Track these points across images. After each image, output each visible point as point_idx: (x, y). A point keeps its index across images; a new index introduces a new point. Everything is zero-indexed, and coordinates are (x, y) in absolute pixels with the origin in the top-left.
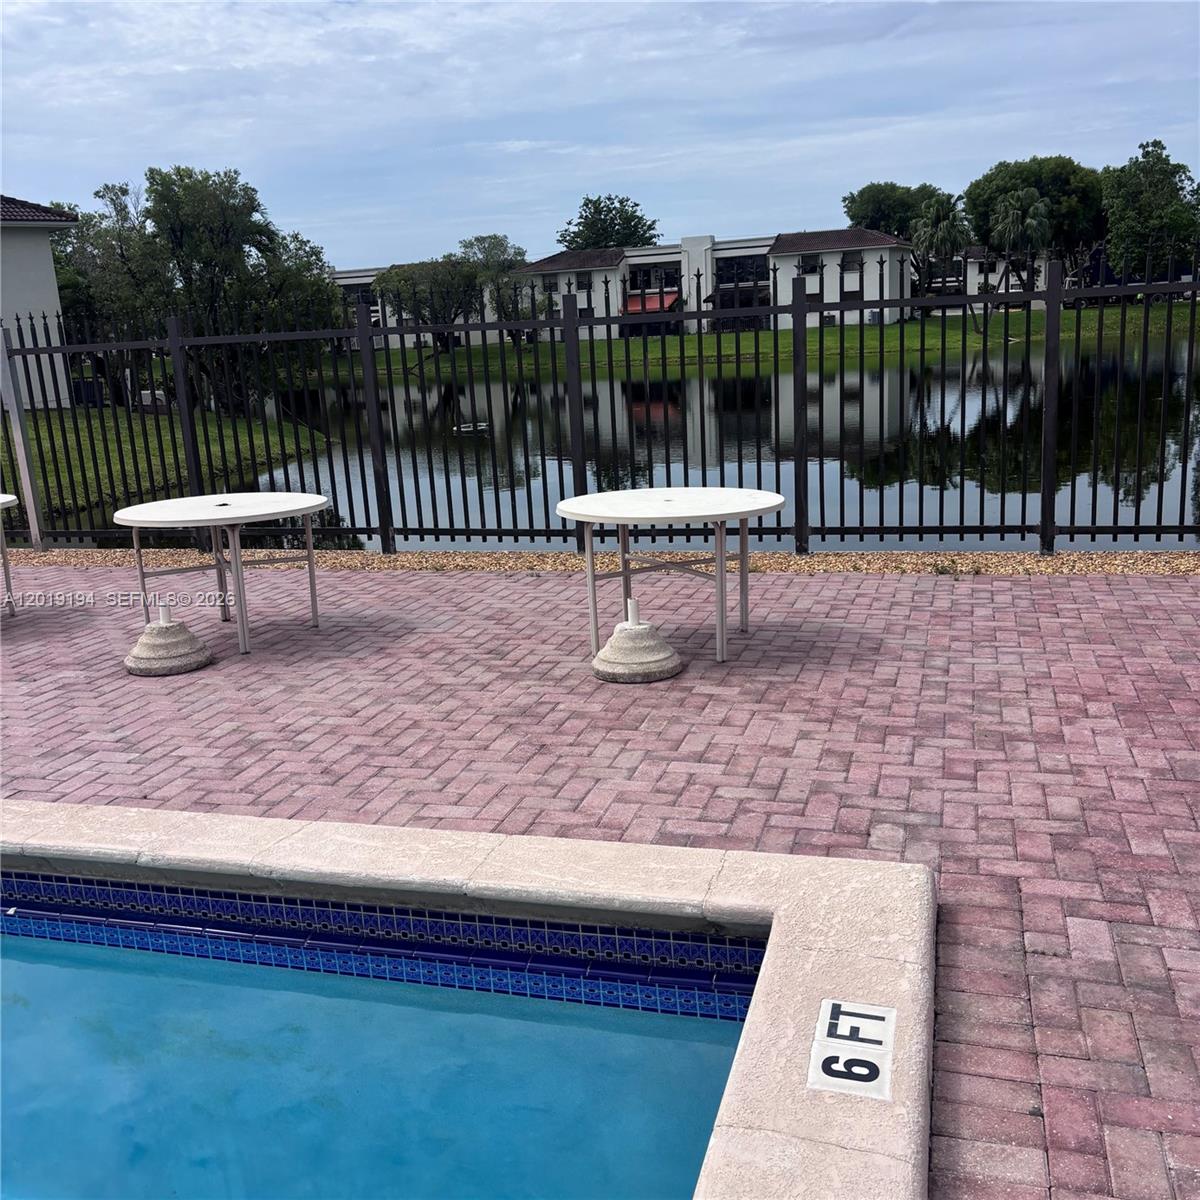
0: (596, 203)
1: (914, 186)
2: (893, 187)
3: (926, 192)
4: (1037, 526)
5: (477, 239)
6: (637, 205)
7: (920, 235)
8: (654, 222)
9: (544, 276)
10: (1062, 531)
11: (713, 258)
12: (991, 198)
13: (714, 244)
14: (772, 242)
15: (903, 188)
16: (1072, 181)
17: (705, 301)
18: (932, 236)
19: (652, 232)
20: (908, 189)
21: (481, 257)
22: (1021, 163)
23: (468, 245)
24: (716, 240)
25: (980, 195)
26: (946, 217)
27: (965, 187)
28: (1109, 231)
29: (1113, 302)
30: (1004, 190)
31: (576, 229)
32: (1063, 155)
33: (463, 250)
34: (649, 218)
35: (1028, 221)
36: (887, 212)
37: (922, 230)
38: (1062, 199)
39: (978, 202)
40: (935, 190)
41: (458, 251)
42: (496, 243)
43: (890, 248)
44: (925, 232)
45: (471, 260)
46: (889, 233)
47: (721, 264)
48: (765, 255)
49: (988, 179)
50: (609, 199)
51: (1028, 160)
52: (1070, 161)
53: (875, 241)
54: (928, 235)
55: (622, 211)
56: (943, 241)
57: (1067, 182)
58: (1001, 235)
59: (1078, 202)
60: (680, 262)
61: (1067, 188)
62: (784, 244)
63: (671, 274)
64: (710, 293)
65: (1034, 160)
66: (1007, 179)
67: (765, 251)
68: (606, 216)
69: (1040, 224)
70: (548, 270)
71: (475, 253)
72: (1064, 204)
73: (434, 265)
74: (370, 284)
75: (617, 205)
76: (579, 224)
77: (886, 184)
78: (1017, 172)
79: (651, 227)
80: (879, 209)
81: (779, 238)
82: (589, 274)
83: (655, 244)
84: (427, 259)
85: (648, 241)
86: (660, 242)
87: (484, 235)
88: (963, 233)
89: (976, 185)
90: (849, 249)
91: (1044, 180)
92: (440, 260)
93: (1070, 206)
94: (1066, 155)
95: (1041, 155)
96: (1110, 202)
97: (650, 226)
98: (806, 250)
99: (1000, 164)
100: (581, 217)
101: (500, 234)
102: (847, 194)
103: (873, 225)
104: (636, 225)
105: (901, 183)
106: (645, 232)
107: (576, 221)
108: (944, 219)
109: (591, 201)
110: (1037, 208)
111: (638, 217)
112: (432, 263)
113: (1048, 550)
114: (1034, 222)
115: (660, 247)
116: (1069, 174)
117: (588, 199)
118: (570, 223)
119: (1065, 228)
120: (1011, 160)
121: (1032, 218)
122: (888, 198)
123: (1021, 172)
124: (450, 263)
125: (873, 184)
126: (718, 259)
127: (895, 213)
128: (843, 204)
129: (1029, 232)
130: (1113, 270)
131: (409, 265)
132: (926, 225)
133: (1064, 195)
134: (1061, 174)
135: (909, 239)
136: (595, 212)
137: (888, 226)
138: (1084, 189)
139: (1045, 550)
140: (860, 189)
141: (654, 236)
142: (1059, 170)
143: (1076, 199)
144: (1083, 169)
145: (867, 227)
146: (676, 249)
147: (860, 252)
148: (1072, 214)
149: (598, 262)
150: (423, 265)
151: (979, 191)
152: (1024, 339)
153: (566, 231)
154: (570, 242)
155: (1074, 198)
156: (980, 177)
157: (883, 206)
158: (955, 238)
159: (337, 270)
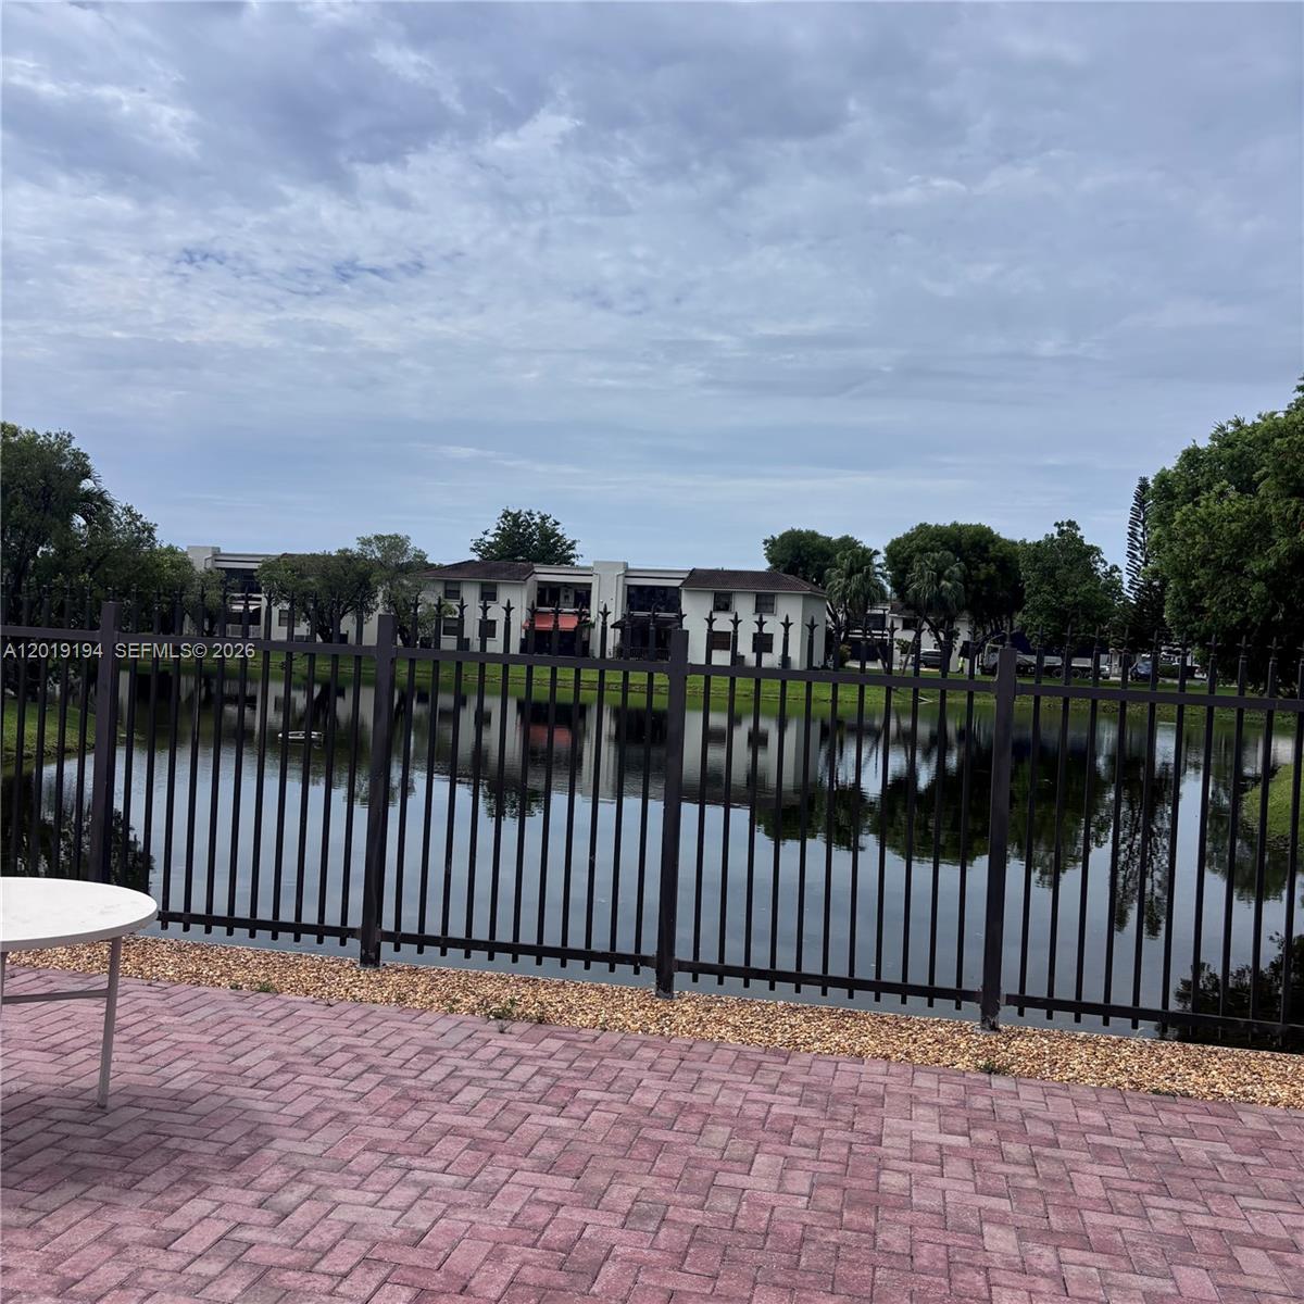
0: (516, 517)
1: (836, 537)
2: (814, 535)
3: (847, 543)
4: (652, 958)
5: (376, 537)
6: (557, 524)
7: (833, 585)
8: (574, 542)
9: (446, 583)
10: (682, 966)
11: (624, 585)
12: (911, 557)
13: (627, 570)
14: (685, 576)
15: (824, 537)
16: (991, 550)
17: (612, 626)
18: (846, 587)
19: (571, 552)
20: (829, 539)
21: (379, 556)
22: (941, 527)
23: (365, 542)
24: (630, 567)
25: (900, 552)
26: (860, 570)
27: (887, 543)
28: (1025, 602)
29: (1031, 673)
30: (923, 550)
31: (492, 540)
32: (983, 524)
33: (360, 546)
34: (569, 539)
35: (943, 583)
36: (806, 559)
37: (836, 579)
38: (980, 565)
39: (898, 559)
40: (856, 543)
41: (355, 548)
42: (396, 544)
43: (804, 595)
44: (839, 583)
45: (368, 557)
46: (805, 579)
47: (633, 591)
48: (677, 588)
49: (909, 538)
50: (530, 514)
51: (948, 524)
52: (989, 531)
53: (791, 586)
54: (842, 585)
55: (541, 527)
56: (857, 593)
57: (986, 549)
58: (916, 592)
59: (996, 570)
60: (590, 584)
61: (986, 555)
62: (698, 580)
63: (582, 596)
64: (619, 618)
65: (955, 525)
66: (927, 540)
67: (677, 583)
68: (525, 530)
69: (955, 587)
70: (452, 578)
71: (373, 551)
72: (983, 571)
73: (327, 558)
74: (256, 570)
75: (537, 520)
76: (496, 535)
77: (808, 532)
78: (937, 535)
79: (570, 547)
80: (798, 556)
81: (693, 572)
82: (495, 586)
83: (573, 564)
84: (318, 552)
85: (565, 560)
86: (577, 562)
87: (384, 535)
88: (876, 587)
89: (896, 543)
90: (764, 590)
91: (963, 546)
92: (334, 554)
93: (988, 574)
94: (986, 523)
95: (961, 522)
96: (1028, 575)
97: (570, 545)
98: (720, 586)
99: (921, 525)
100: (499, 528)
101: (402, 534)
102: (768, 537)
103: (791, 570)
104: (555, 543)
105: (823, 532)
106: (564, 551)
107: (493, 531)
108: (858, 572)
109: (510, 514)
110: (952, 572)
111: (558, 535)
112: (324, 556)
113: (665, 990)
114: (949, 585)
115: (578, 568)
116: (988, 542)
117: (507, 511)
118: (486, 533)
119: (983, 593)
120: (932, 523)
121: (946, 580)
122: (808, 545)
123: (941, 536)
124: (346, 558)
125: (793, 530)
126: (629, 586)
127: (814, 560)
128: (764, 546)
129: (944, 594)
130: (1029, 641)
131: (300, 556)
132: (840, 576)
133: (982, 562)
134: (980, 541)
135: (824, 588)
136: (514, 525)
137: (805, 572)
138: (1003, 559)
139: (661, 991)
140: (781, 533)
141: (573, 556)
142: (978, 537)
143: (994, 567)
144: (1000, 539)
145: (785, 572)
146: (588, 571)
147: (773, 595)
148: (990, 580)
149: (504, 575)
150: (314, 556)
151: (898, 548)
152: (938, 700)
153: (481, 540)
154: (484, 552)
155: (993, 567)
156: (901, 535)
157: (802, 552)
158: (869, 591)
159: (222, 551)
